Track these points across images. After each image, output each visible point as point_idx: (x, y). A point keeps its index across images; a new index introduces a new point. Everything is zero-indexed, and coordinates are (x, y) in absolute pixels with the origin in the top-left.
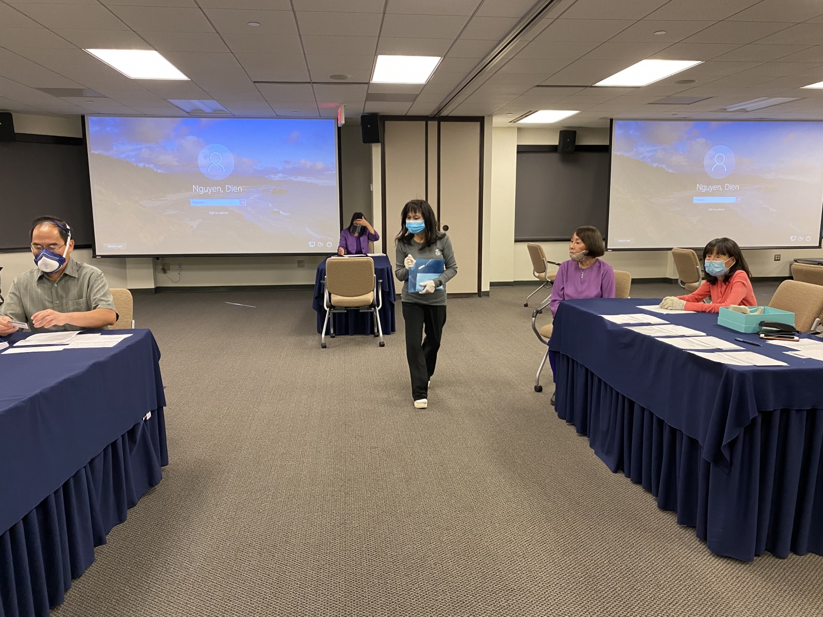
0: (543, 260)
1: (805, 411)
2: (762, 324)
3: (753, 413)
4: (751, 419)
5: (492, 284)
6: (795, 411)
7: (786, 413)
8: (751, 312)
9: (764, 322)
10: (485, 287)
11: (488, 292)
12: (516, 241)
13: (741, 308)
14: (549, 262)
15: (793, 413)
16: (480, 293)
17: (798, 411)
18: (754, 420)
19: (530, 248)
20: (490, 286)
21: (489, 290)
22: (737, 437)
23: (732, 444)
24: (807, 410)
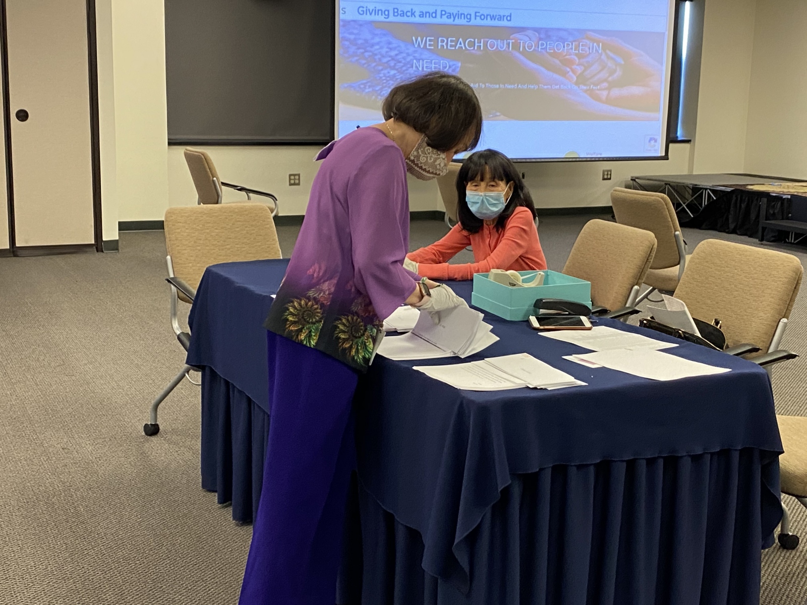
0: (213, 181)
1: (592, 468)
2: (539, 304)
3: (503, 479)
4: (500, 490)
5: (123, 226)
6: (575, 468)
7: (560, 472)
8: (524, 281)
9: (541, 300)
10: (110, 233)
11: (117, 241)
12: (170, 144)
13: (507, 275)
14: (224, 184)
15: (573, 472)
16: (99, 245)
17: (579, 467)
18: (506, 492)
19: (190, 158)
20: (119, 230)
21: (117, 238)
22: (479, 527)
23: (472, 539)
24: (595, 465)
